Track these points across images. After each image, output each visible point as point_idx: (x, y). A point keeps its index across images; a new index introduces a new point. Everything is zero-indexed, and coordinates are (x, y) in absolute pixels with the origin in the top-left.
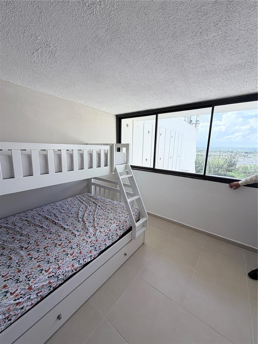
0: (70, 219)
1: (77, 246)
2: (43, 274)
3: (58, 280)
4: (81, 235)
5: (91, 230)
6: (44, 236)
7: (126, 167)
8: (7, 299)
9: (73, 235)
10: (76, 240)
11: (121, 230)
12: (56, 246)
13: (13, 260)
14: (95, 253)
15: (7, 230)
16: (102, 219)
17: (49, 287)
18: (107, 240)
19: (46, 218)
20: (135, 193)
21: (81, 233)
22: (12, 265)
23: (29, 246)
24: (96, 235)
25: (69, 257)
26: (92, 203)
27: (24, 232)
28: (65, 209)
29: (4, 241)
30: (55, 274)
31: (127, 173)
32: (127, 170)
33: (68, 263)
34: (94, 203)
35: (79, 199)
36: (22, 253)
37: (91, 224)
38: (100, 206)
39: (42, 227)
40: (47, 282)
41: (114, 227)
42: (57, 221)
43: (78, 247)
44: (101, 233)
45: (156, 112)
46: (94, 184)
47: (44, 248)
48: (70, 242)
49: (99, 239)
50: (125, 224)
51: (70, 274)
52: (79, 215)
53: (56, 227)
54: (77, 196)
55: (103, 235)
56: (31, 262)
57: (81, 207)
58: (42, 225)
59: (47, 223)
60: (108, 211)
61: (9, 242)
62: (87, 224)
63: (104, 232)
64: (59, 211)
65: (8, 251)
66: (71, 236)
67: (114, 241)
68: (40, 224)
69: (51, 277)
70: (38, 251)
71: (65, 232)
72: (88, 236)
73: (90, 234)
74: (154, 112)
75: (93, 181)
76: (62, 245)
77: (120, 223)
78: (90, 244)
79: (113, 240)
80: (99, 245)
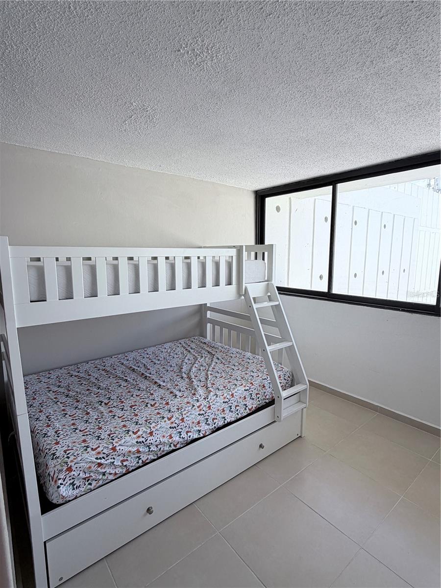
0: (168, 373)
1: (178, 409)
2: (130, 436)
3: (149, 451)
4: (185, 396)
5: (201, 391)
6: (129, 392)
7: (268, 288)
8: (89, 454)
9: (172, 395)
10: (176, 401)
11: (253, 399)
12: (147, 406)
13: (91, 416)
14: (206, 428)
15: (79, 380)
16: (221, 377)
17: (137, 459)
18: (227, 411)
19: (132, 369)
20: (285, 337)
21: (185, 394)
22: (90, 421)
23: (110, 402)
24: (208, 399)
25: (165, 421)
26: (207, 353)
27: (102, 384)
28: (161, 359)
29: (77, 392)
30: (146, 441)
31: (270, 299)
32: (269, 294)
33: (164, 430)
34: (209, 352)
35: (184, 345)
36: (102, 409)
37: (202, 383)
38: (220, 358)
39: (126, 381)
40: (135, 449)
41: (240, 392)
42: (148, 375)
43: (180, 411)
44: (217, 397)
45: (332, 180)
46: (211, 321)
47: (131, 407)
48: (167, 404)
49: (214, 406)
50: (262, 391)
51: (167, 449)
52: (182, 368)
53: (147, 383)
54: (180, 341)
55: (220, 400)
56: (114, 421)
57: (187, 358)
58: (126, 378)
59: (133, 376)
60: (233, 367)
61: (83, 394)
62: (195, 383)
63: (222, 395)
64: (152, 361)
65: (84, 404)
66: (168, 396)
67: (240, 416)
68: (123, 377)
69: (140, 442)
70: (123, 409)
71: (160, 390)
72: (195, 399)
73: (198, 396)
74: (329, 181)
75: (209, 314)
76: (156, 405)
77: (252, 387)
78: (198, 409)
79: (238, 414)
80: (214, 417)
